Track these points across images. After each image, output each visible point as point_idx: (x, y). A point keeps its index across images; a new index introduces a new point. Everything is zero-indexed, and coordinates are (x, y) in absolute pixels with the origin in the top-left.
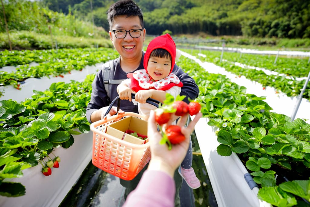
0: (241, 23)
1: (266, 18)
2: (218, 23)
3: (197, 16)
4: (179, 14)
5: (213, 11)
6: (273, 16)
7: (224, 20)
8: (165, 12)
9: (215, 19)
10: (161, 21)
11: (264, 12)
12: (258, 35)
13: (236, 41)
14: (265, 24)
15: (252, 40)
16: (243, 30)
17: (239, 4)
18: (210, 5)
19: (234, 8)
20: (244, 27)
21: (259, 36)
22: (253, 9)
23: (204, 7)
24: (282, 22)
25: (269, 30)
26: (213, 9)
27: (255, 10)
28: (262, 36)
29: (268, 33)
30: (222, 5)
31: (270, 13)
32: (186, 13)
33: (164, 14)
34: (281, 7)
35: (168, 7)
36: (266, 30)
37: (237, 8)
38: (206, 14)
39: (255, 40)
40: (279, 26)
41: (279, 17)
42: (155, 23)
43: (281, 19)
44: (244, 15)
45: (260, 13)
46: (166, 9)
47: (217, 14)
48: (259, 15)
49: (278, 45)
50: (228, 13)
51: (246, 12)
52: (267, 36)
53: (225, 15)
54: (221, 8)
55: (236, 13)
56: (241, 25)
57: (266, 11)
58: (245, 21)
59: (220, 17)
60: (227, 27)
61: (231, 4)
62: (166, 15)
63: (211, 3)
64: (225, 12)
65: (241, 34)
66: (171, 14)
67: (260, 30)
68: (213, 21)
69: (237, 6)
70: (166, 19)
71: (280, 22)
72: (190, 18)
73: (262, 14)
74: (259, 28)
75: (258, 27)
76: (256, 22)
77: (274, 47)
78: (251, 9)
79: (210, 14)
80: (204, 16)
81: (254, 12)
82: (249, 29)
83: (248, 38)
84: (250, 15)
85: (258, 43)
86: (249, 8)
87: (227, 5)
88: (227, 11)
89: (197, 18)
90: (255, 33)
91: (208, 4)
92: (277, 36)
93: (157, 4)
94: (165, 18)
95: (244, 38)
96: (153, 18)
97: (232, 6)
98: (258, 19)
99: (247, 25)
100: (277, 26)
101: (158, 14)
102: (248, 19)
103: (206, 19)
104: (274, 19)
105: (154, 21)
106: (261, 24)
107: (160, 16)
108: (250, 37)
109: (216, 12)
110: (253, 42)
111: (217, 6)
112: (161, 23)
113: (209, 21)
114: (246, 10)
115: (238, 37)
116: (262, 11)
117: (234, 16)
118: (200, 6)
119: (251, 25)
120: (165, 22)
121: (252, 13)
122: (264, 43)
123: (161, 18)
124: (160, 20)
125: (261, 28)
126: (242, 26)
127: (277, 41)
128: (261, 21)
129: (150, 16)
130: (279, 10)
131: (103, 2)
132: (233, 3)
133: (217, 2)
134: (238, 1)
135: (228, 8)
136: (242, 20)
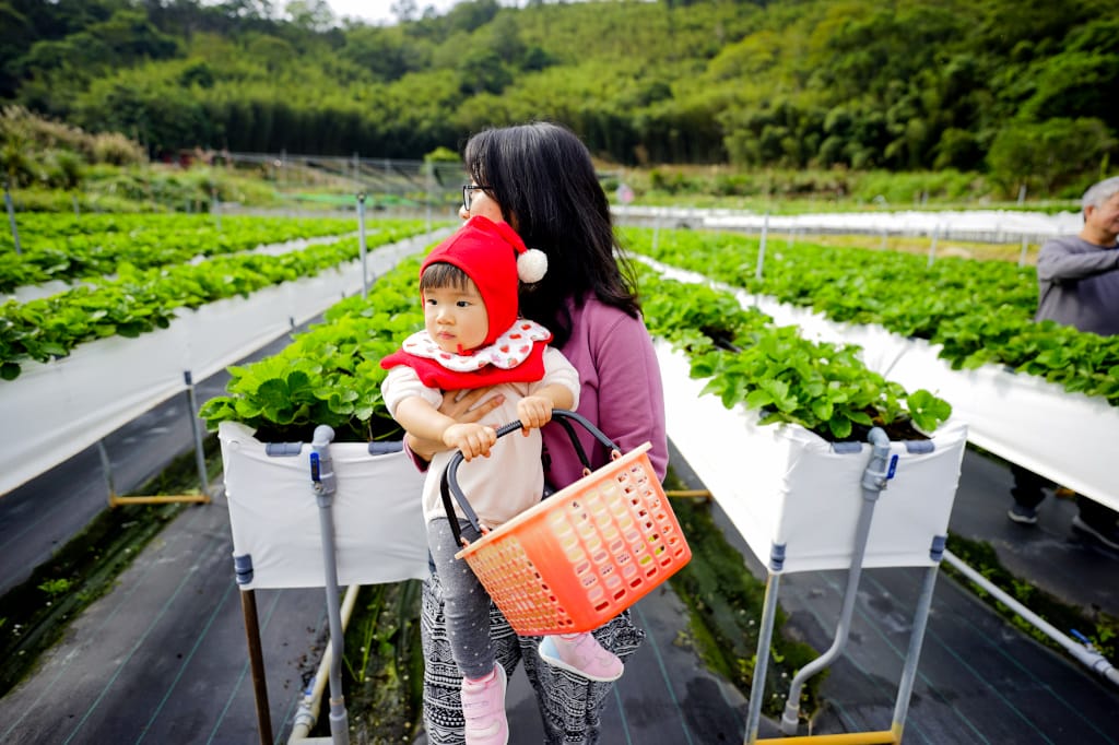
0: (721, 117)
1: (805, 100)
2: (638, 116)
3: (559, 94)
4: (495, 90)
5: (620, 81)
6: (828, 94)
7: (658, 110)
8: (445, 83)
9: (627, 107)
10: (426, 117)
11: (795, 81)
12: (784, 159)
13: (705, 184)
14: (803, 121)
15: (763, 177)
16: (730, 142)
17: (711, 55)
18: (609, 61)
19: (694, 69)
20: (731, 134)
21: (787, 166)
22: (759, 71)
23: (590, 65)
24: (859, 114)
25: (819, 143)
26: (620, 74)
27: (764, 74)
28: (797, 165)
29: (817, 151)
30: (653, 61)
31: (815, 81)
32: (521, 87)
33: (438, 89)
34: (849, 60)
35: (453, 65)
36: (811, 140)
37: (704, 69)
38: (596, 87)
39: (773, 180)
40: (851, 129)
41: (848, 99)
42: (401, 122)
43: (854, 104)
44: (727, 90)
45: (782, 84)
46: (448, 73)
47: (632, 89)
48: (779, 93)
49: (856, 195)
50: (675, 87)
51: (734, 82)
52: (815, 161)
53: (665, 93)
54: (651, 71)
55: (702, 84)
56: (720, 126)
57: (802, 79)
58: (734, 110)
59: (647, 100)
60: (674, 133)
61: (682, 58)
62: (445, 94)
63: (616, 54)
64: (664, 81)
65: (724, 158)
66: (467, 91)
67: (788, 143)
68: (620, 113)
69: (702, 62)
70: (447, 110)
71: (852, 114)
72: (534, 104)
73: (789, 88)
74: (785, 136)
75: (780, 131)
76: (768, 113)
77: (842, 203)
78: (751, 73)
79: (610, 90)
80: (587, 95)
81: (763, 81)
82: (751, 138)
83: (750, 171)
84: (749, 90)
85: (787, 187)
86: (744, 68)
87: (670, 59)
88: (672, 79)
89: (562, 100)
90: (772, 153)
91: (606, 55)
92: (847, 161)
93: (413, 56)
94: (444, 104)
95: (734, 173)
96: (393, 106)
97: (688, 64)
98: (777, 102)
99: (741, 126)
100: (842, 126)
101: (416, 91)
102: (742, 104)
103: (592, 104)
104: (831, 104)
105: (395, 115)
106: (789, 120)
107: (422, 97)
108: (756, 168)
109: (631, 82)
110: (768, 187)
111: (633, 64)
112: (425, 124)
113: (604, 112)
114: (733, 73)
115: (715, 169)
116: (789, 76)
117: (694, 94)
118: (576, 63)
119: (756, 127)
120: (442, 118)
121: (755, 83)
122: (807, 189)
123: (426, 104)
124: (418, 113)
125: (792, 134)
126: (725, 130)
127: (851, 181)
128: (789, 111)
129: (382, 98)
130: (844, 73)
131: (180, 42)
132: (692, 52)
133: (635, 49)
134: (707, 47)
135: (675, 69)
136: (722, 107)
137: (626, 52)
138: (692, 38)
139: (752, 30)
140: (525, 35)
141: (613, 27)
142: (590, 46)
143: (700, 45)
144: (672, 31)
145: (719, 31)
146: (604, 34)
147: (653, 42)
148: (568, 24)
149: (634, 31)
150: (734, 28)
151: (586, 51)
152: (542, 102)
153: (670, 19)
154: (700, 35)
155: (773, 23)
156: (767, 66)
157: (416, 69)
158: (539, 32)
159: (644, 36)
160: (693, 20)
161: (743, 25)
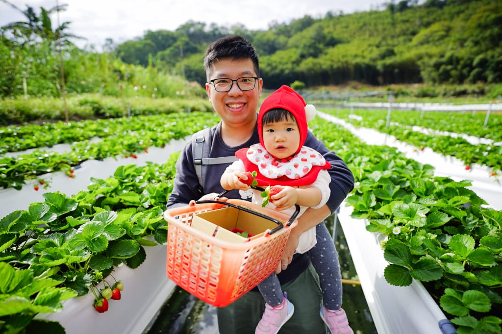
0: (419, 63)
1: (463, 53)
2: (379, 65)
3: (344, 56)
4: (315, 56)
5: (370, 48)
6: (475, 49)
7: (389, 61)
8: (294, 54)
9: (374, 60)
10: (287, 69)
11: (458, 44)
12: (451, 80)
13: (412, 92)
14: (462, 62)
15: (441, 89)
16: (424, 74)
17: (414, 34)
18: (364, 40)
19: (405, 41)
20: (424, 70)
21: (453, 83)
22: (438, 40)
23: (356, 42)
24: (493, 57)
25: (469, 72)
26: (370, 46)
27: (442, 42)
28: (458, 82)
29: (469, 75)
30: (384, 38)
31: (469, 43)
32: (326, 54)
33: (291, 57)
34: (488, 33)
35: (297, 47)
36: (465, 71)
37: (410, 40)
38: (359, 52)
39: (445, 89)
40: (488, 64)
41: (487, 50)
42: (277, 71)
43: (490, 53)
44: (423, 50)
45: (451, 46)
46: (294, 50)
47: (376, 53)
48: (449, 49)
49: (489, 95)
50: (396, 50)
51: (426, 46)
52: (468, 80)
53: (391, 53)
54: (384, 43)
55: (409, 49)
56: (418, 66)
57: (462, 43)
58: (426, 59)
59: (383, 57)
60: (396, 70)
61: (399, 36)
62: (294, 59)
63: (367, 36)
64: (390, 48)
65: (420, 80)
66: (303, 56)
67: (453, 73)
68: (371, 63)
69: (410, 37)
70: (295, 65)
71: (489, 57)
72: (332, 61)
73: (455, 47)
74: (452, 69)
75: (449, 67)
76: (444, 60)
77: (481, 98)
78: (434, 41)
79: (366, 53)
80: (356, 56)
81: (440, 45)
82: (434, 71)
83: (433, 85)
84: (434, 50)
85: (452, 92)
86: (431, 39)
87: (393, 37)
88: (394, 46)
89: (344, 60)
90: (445, 78)
91: (362, 37)
92: (485, 80)
93: (279, 44)
94: (293, 63)
95: (426, 86)
96: (274, 65)
97: (401, 39)
98: (448, 54)
99: (429, 66)
100: (483, 64)
101: (282, 58)
102: (430, 56)
103: (359, 60)
104: (477, 54)
105: (275, 68)
106: (454, 62)
107: (285, 60)
108: (437, 84)
109: (375, 49)
110: (443, 92)
111: (376, 40)
112: (287, 72)
113: (364, 63)
114: (426, 42)
115: (416, 86)
116: (454, 42)
117: (406, 52)
118: (349, 42)
119: (437, 66)
120: (293, 69)
121: (437, 46)
122: (463, 93)
123: (287, 63)
124: (285, 67)
125: (455, 68)
126: (422, 68)
127: (487, 88)
128: (454, 59)
129: (270, 62)
130: (484, 39)
131: (198, 46)
132: (404, 33)
133: (375, 34)
134: (411, 30)
135: (395, 41)
136: (420, 57)
137: (371, 35)
138: (404, 27)
139: (435, 21)
140: (326, 31)
141: (365, 24)
142: (354, 34)
143: (408, 29)
144: (394, 24)
145: (418, 22)
146: (361, 28)
147: (384, 30)
148: (344, 25)
149: (375, 25)
150: (425, 20)
151: (353, 36)
152: (336, 60)
153: (393, 18)
154: (408, 25)
155: (446, 16)
156: (442, 38)
157: (280, 49)
158: (331, 29)
159: (380, 27)
160: (404, 18)
161: (431, 18)
